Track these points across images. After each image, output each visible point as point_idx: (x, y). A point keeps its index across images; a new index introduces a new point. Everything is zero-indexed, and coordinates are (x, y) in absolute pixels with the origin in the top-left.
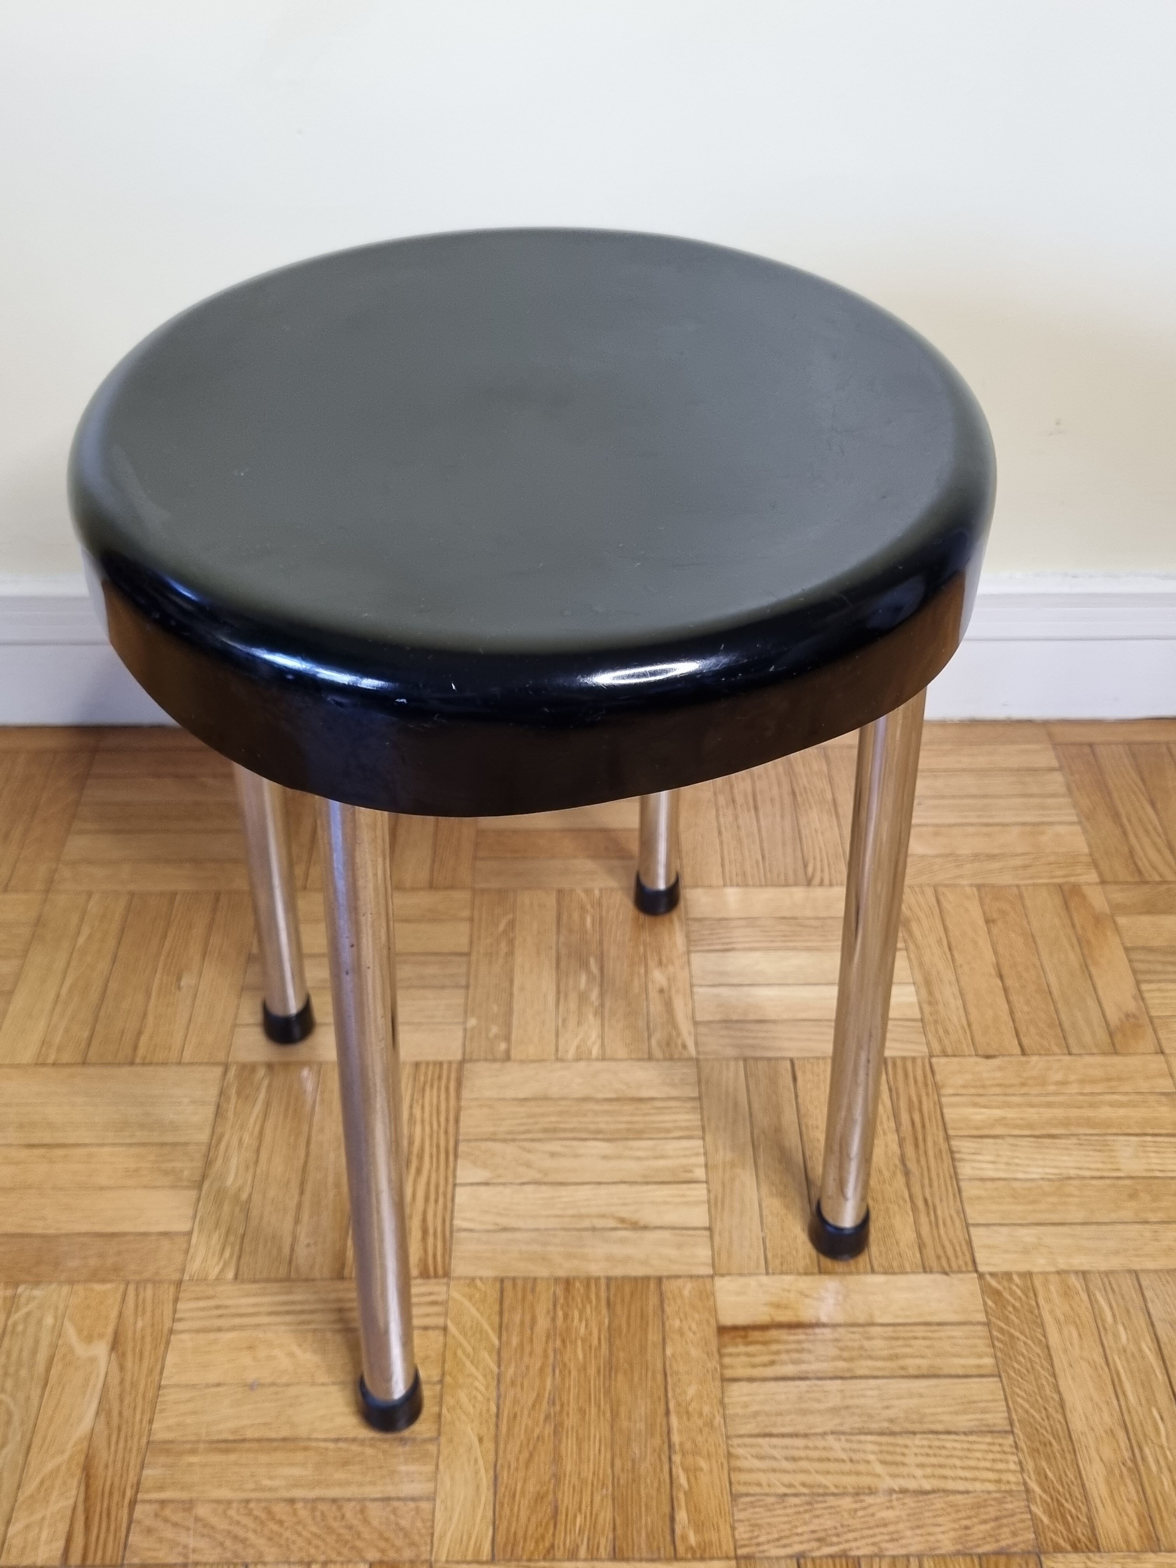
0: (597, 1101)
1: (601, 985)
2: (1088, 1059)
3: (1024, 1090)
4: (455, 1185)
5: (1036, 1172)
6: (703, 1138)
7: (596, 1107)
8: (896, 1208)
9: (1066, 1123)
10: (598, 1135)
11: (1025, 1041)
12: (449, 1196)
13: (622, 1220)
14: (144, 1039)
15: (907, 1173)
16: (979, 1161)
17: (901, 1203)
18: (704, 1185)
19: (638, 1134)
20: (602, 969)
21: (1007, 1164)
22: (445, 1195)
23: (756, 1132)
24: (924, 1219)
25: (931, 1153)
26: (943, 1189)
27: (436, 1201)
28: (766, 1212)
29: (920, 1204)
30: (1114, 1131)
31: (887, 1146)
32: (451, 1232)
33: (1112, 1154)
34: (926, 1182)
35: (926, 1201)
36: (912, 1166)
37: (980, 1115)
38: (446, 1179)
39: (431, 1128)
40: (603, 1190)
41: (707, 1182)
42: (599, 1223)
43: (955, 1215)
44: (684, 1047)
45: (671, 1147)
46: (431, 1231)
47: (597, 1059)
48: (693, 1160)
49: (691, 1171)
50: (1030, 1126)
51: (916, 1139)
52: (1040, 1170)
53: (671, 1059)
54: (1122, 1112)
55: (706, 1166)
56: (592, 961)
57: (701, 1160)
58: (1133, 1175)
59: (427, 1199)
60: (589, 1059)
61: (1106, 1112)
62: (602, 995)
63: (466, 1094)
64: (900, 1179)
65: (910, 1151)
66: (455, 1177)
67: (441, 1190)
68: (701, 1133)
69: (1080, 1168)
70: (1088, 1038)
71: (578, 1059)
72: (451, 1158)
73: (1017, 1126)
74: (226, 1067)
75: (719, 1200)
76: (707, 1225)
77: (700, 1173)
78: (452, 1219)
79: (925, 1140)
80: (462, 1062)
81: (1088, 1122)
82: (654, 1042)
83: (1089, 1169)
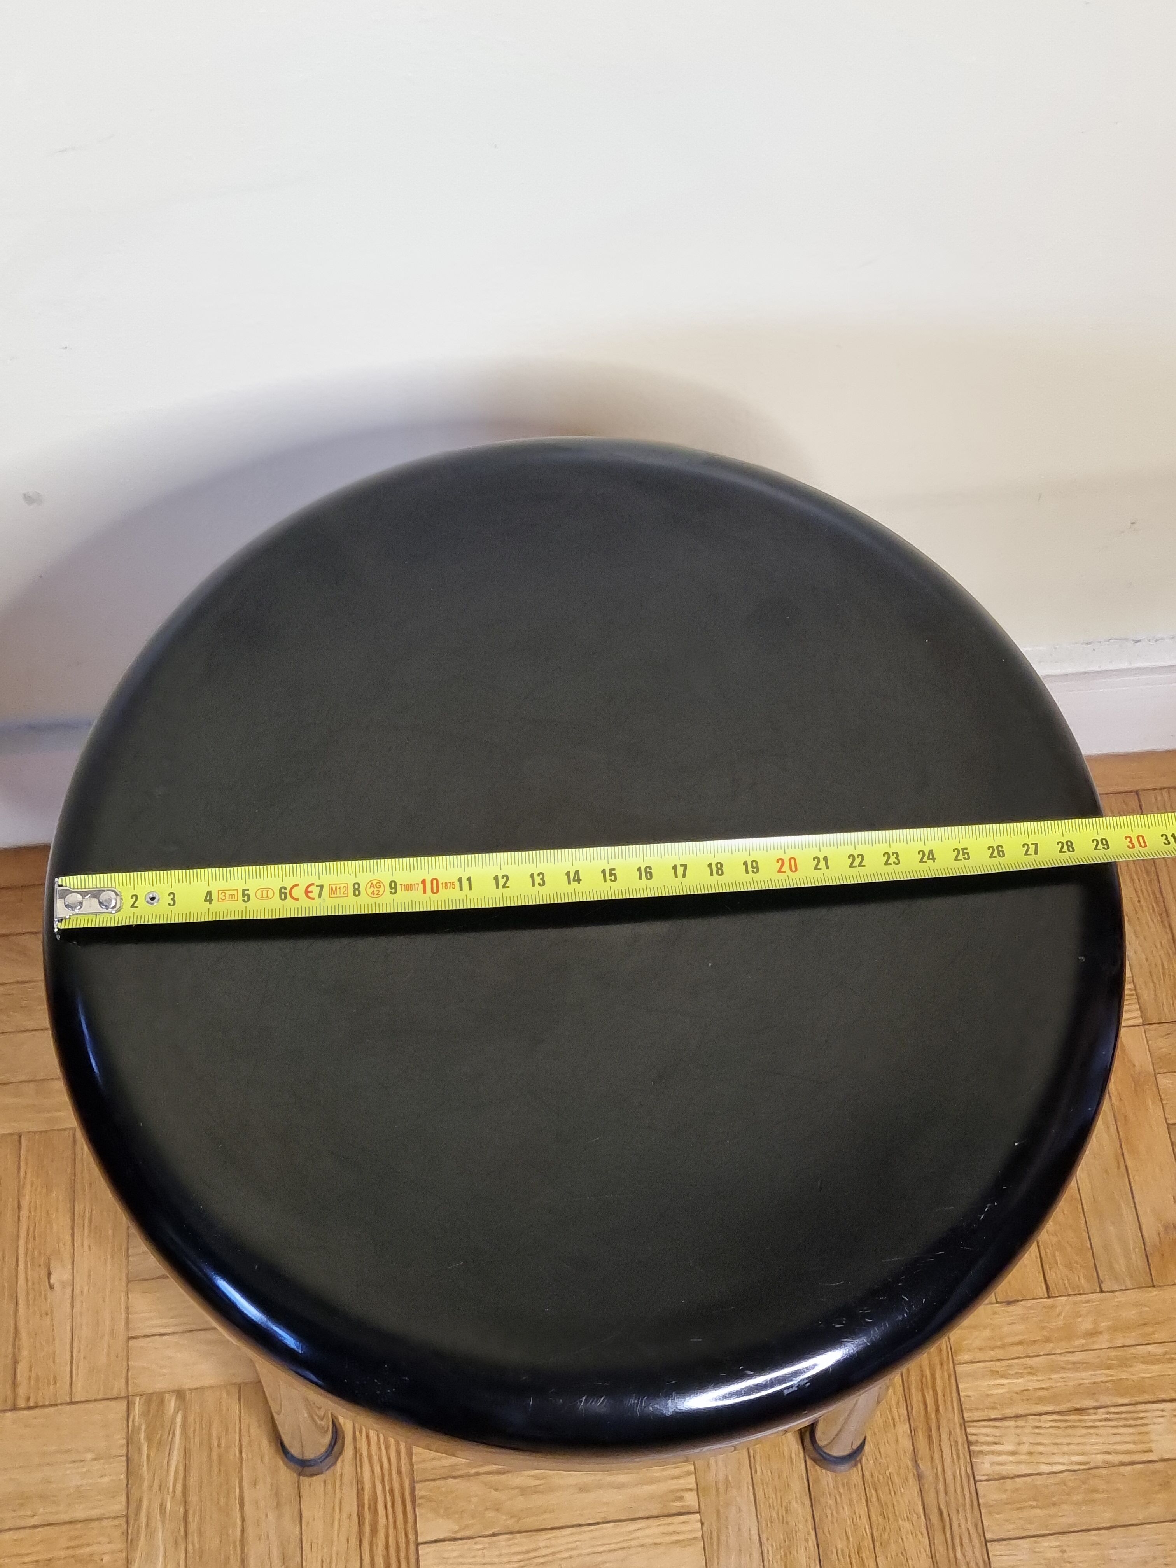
2: (1121, 1297)
3: (1049, 1347)
4: (417, 1545)
5: (1061, 1463)
9: (1094, 1389)
11: (1051, 1276)
14: (22, 1368)
15: (920, 1479)
16: (1000, 1453)
17: (915, 1518)
18: (698, 1516)
21: (1030, 1453)
24: (939, 1539)
25: (946, 1446)
26: (960, 1494)
29: (935, 1518)
30: (1147, 1397)
31: (896, 1439)
33: (1143, 1429)
34: (941, 1487)
35: (941, 1513)
36: (925, 1465)
37: (1001, 1387)
38: (407, 1537)
39: (382, 1468)
41: (699, 1512)
43: (973, 1530)
49: (681, 1498)
50: (1054, 1398)
51: (929, 1430)
52: (1065, 1459)
54: (1156, 1368)
58: (1167, 1456)
61: (1140, 1371)
64: (912, 1488)
65: (922, 1445)
66: (416, 1534)
69: (1108, 1453)
70: (1121, 1266)
72: (409, 1508)
73: (1041, 1400)
74: (128, 1400)
75: (714, 1535)
77: (691, 1500)
79: (939, 1428)
81: (1119, 1387)
83: (1117, 1453)
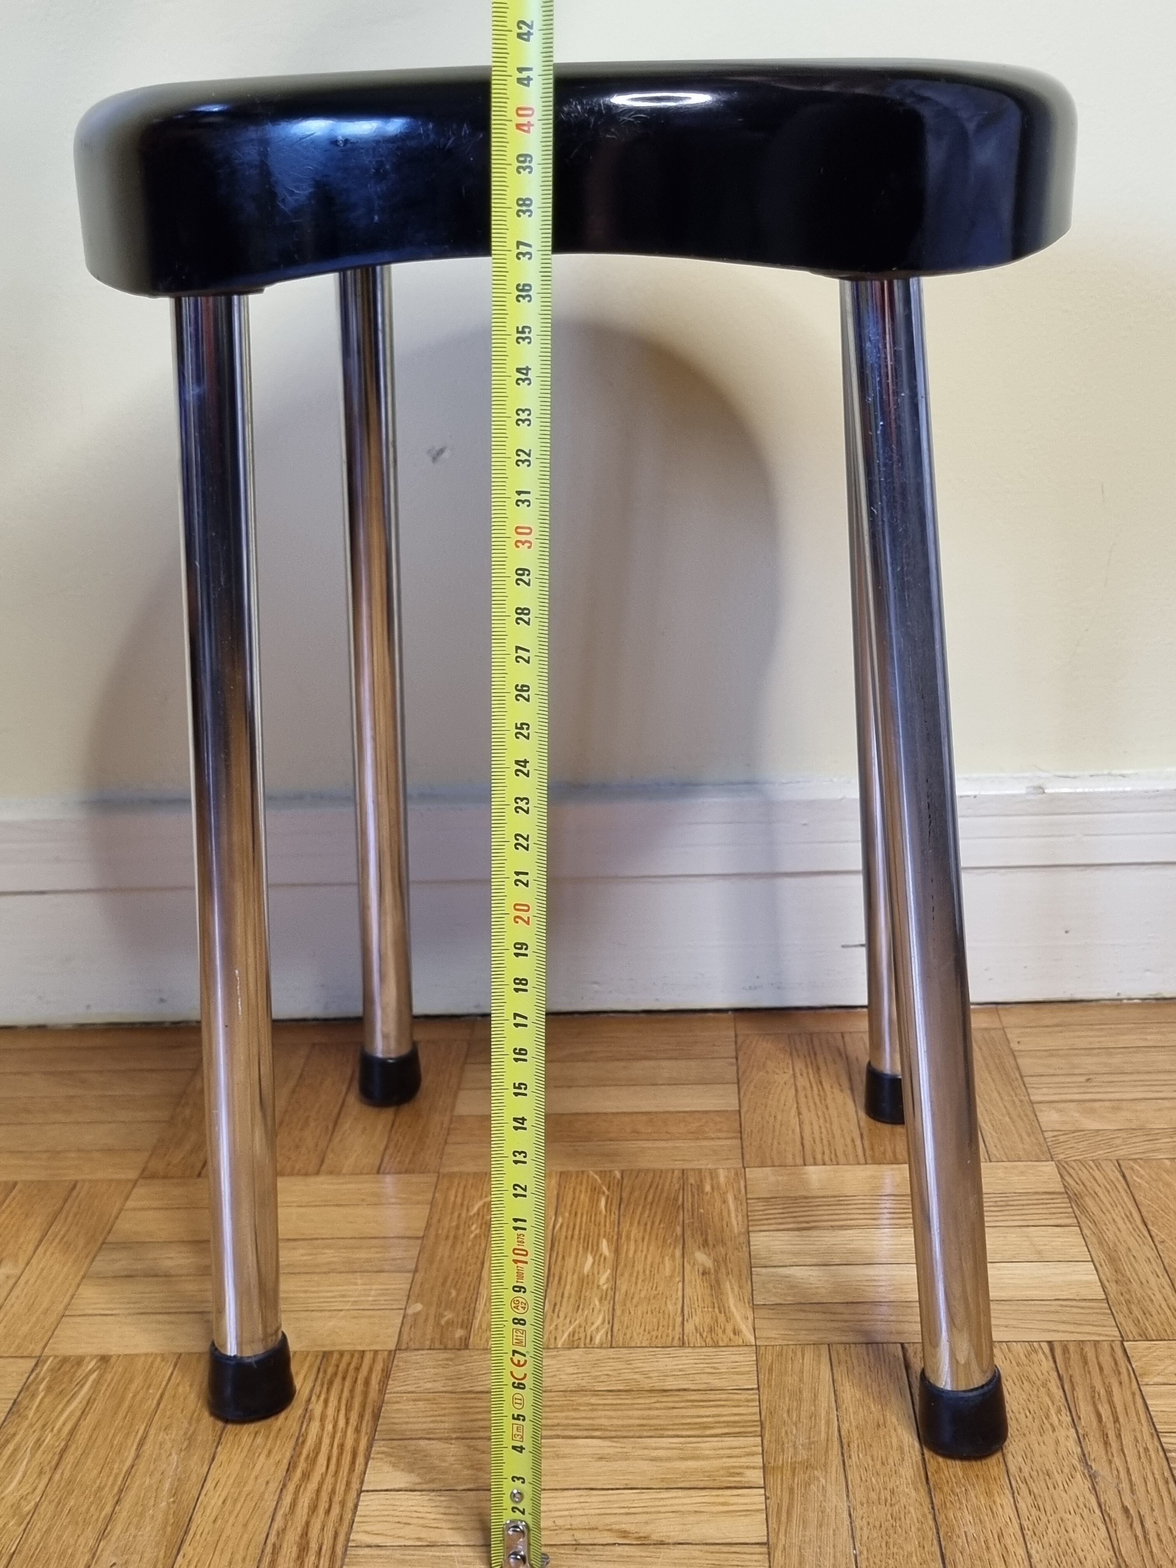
0: (596, 1393)
1: (615, 1268)
4: (360, 1492)
6: (762, 1436)
7: (593, 1400)
8: (1078, 1520)
10: (593, 1432)
12: (350, 1505)
13: (624, 1534)
15: (1093, 1478)
17: (1086, 1513)
18: (762, 1491)
19: (659, 1432)
20: (617, 1251)
22: (343, 1504)
23: (845, 1427)
25: (1130, 1451)
26: (1154, 1493)
27: (328, 1512)
28: (858, 1523)
29: (1117, 1514)
31: (1057, 1442)
32: (346, 1547)
35: (1126, 1510)
36: (1100, 1466)
38: (348, 1484)
39: (335, 1426)
40: (596, 1498)
41: (764, 1488)
42: (584, 1537)
44: (736, 1332)
45: (708, 1446)
46: (314, 1546)
47: (601, 1347)
48: (744, 1461)
49: (738, 1474)
51: (1105, 1436)
53: (716, 1346)
55: (764, 1467)
56: (604, 1243)
57: (758, 1460)
59: (313, 1508)
60: (589, 1344)
62: (614, 1278)
63: (393, 1386)
64: (1081, 1485)
65: (1095, 1448)
66: (362, 1483)
67: (337, 1498)
68: (759, 1429)
71: (572, 1345)
72: (360, 1459)
74: (39, 1360)
75: (784, 1509)
76: (765, 1540)
77: (754, 1477)
78: (348, 1534)
79: (1119, 1436)
80: (392, 1354)
82: (689, 1327)
